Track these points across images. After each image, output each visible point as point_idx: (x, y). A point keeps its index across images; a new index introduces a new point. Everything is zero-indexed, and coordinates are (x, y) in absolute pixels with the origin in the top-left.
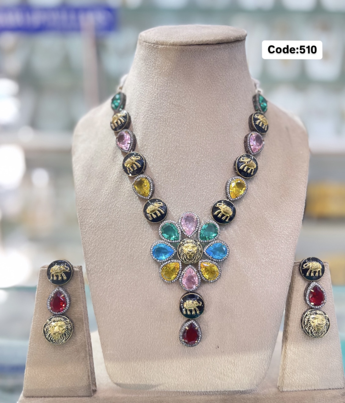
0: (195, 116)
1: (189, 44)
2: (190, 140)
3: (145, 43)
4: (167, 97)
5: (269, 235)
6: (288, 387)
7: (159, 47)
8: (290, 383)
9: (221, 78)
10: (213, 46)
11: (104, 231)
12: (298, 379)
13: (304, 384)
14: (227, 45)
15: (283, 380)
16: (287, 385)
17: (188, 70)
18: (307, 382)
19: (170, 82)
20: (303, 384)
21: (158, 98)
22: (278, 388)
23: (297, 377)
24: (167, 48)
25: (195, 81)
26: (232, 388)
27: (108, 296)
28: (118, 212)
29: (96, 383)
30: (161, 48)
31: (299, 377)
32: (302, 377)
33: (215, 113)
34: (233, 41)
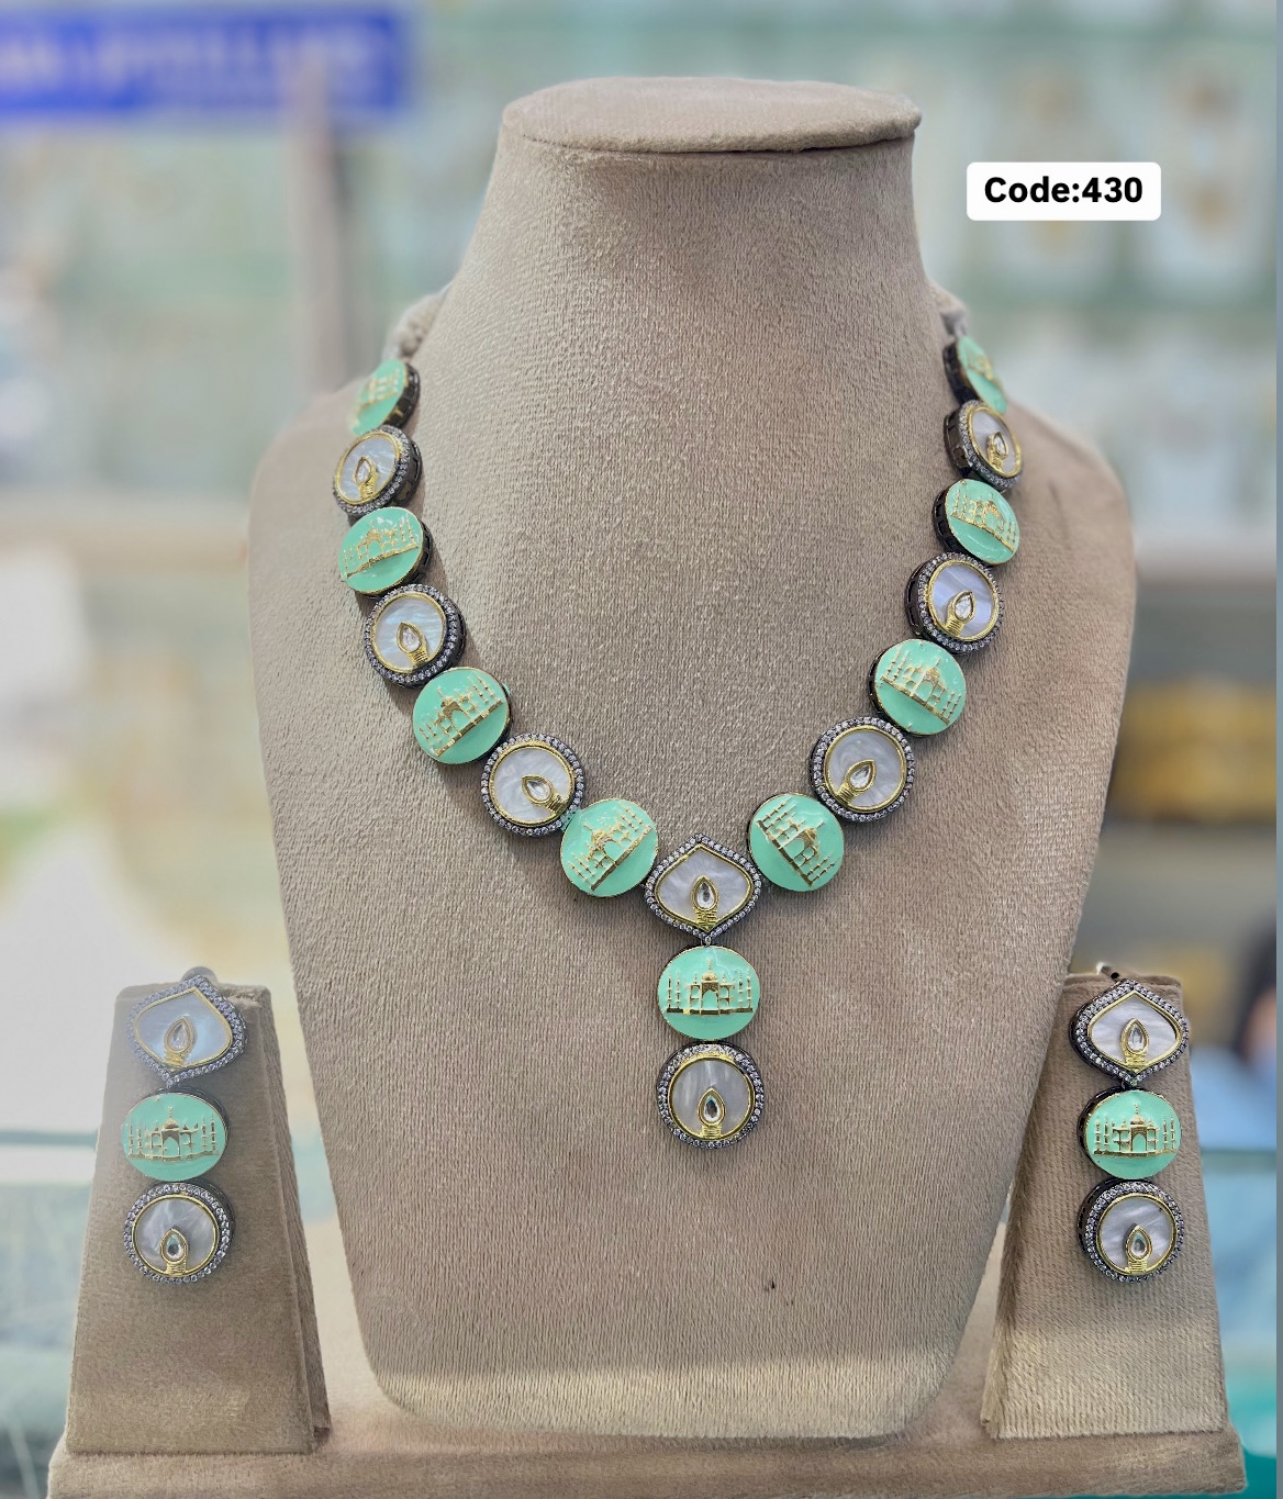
0: (713, 430)
1: (699, 149)
2: (692, 521)
3: (528, 142)
4: (609, 355)
5: (976, 886)
6: (1019, 1425)
7: (582, 158)
8: (1027, 1410)
9: (815, 288)
10: (790, 161)
11: (365, 855)
12: (1055, 1399)
13: (1077, 1415)
14: (842, 157)
15: (1001, 1402)
16: (1016, 1416)
18: (1089, 1409)
19: (622, 298)
20: (1074, 1415)
21: (574, 358)
22: (984, 1428)
23: (1053, 1389)
24: (613, 164)
25: (718, 298)
26: (818, 1430)
27: (373, 1092)
29: (326, 1405)
30: (591, 162)
31: (1059, 1392)
32: (1070, 1391)
33: (790, 421)
34: (868, 141)
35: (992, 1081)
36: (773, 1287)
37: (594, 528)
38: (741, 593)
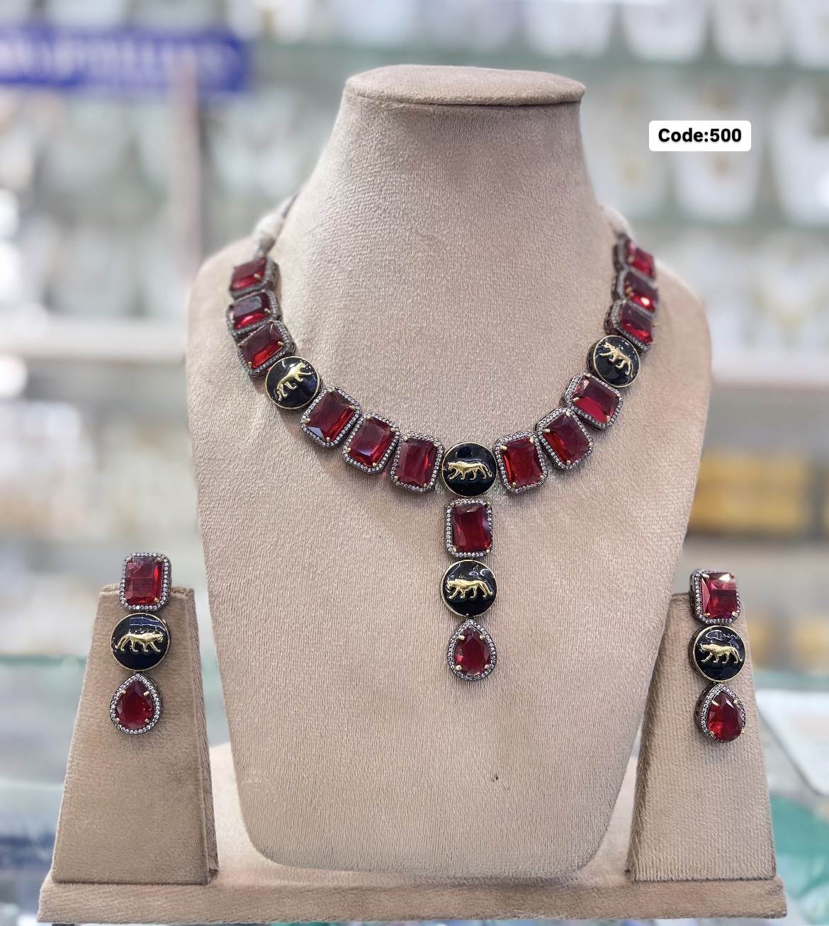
0: (466, 262)
2: (453, 314)
4: (406, 218)
5: (619, 532)
6: (648, 872)
7: (392, 107)
8: (653, 862)
9: (526, 182)
10: (512, 111)
11: (254, 508)
12: (670, 855)
14: (542, 110)
16: (646, 868)
17: (456, 159)
18: (691, 863)
19: (413, 185)
20: (682, 866)
21: (385, 220)
24: (411, 110)
25: (470, 186)
26: (525, 872)
27: (254, 653)
28: (286, 469)
29: (217, 854)
30: (398, 109)
31: (673, 850)
33: (511, 258)
34: (556, 102)
36: (497, 779)
37: (395, 317)
38: (481, 356)
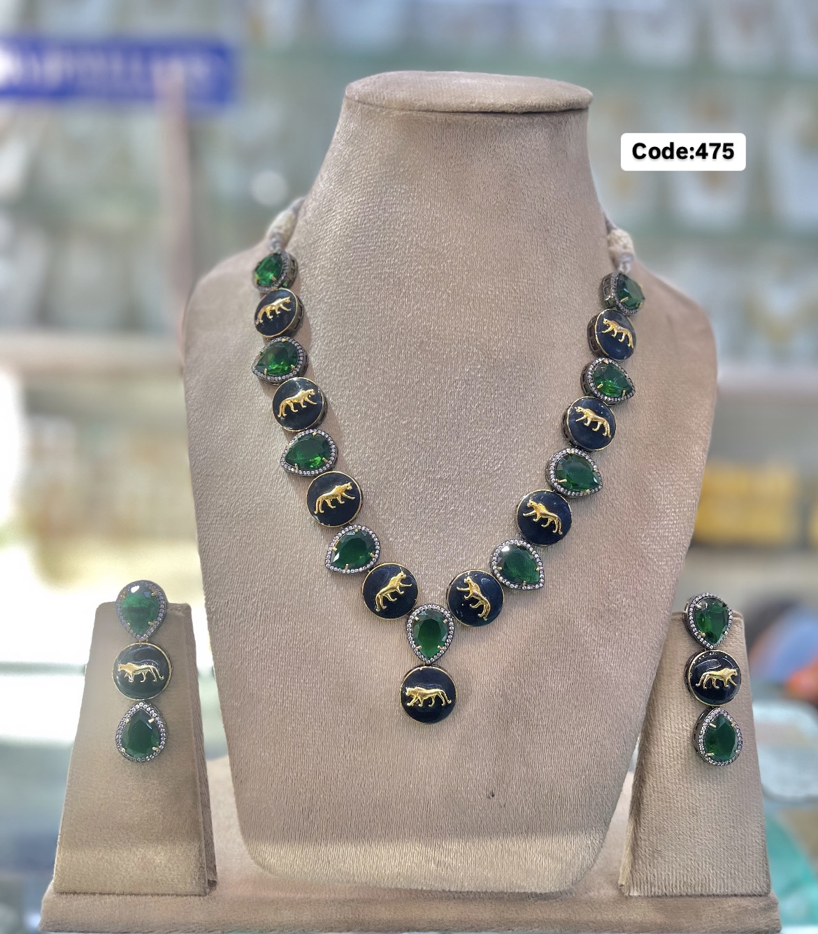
1: (465, 110)
2: (453, 329)
3: (360, 104)
4: (406, 230)
5: (619, 553)
6: (642, 887)
7: (393, 114)
8: (647, 878)
9: (529, 194)
10: (516, 119)
12: (664, 871)
14: (547, 118)
15: (631, 872)
16: (641, 883)
17: (458, 169)
18: (685, 878)
19: (414, 196)
20: (676, 882)
21: (385, 231)
22: (620, 889)
23: (664, 865)
24: (411, 117)
25: (471, 197)
26: (519, 887)
27: (252, 669)
29: (215, 866)
30: (399, 117)
31: (667, 867)
32: (674, 866)
33: (513, 272)
34: (562, 109)
35: (628, 671)
36: (493, 796)
37: (395, 332)
38: (482, 372)
